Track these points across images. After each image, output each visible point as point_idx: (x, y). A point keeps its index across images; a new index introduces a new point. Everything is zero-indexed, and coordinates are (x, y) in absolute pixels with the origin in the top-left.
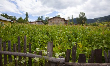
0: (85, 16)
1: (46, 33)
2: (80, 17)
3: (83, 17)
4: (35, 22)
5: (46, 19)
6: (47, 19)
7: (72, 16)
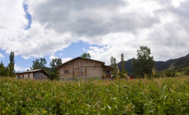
0: (151, 56)
1: (53, 106)
2: (140, 56)
3: (147, 58)
4: (28, 73)
5: (53, 65)
6: (56, 64)
7: (122, 55)
